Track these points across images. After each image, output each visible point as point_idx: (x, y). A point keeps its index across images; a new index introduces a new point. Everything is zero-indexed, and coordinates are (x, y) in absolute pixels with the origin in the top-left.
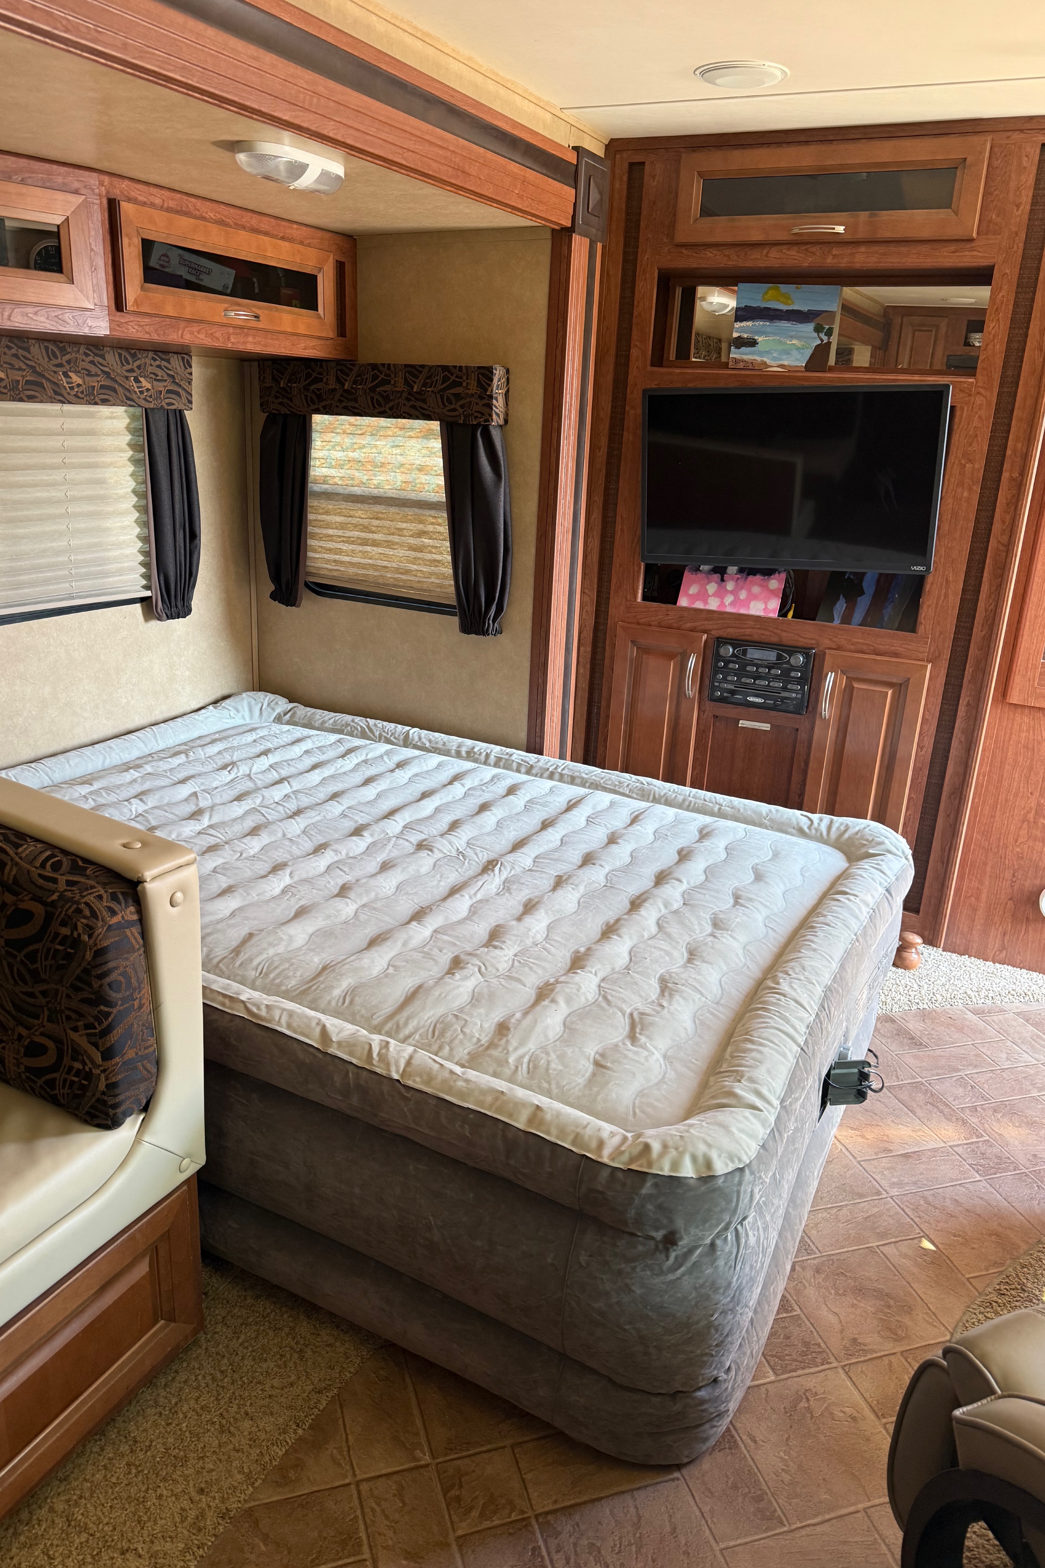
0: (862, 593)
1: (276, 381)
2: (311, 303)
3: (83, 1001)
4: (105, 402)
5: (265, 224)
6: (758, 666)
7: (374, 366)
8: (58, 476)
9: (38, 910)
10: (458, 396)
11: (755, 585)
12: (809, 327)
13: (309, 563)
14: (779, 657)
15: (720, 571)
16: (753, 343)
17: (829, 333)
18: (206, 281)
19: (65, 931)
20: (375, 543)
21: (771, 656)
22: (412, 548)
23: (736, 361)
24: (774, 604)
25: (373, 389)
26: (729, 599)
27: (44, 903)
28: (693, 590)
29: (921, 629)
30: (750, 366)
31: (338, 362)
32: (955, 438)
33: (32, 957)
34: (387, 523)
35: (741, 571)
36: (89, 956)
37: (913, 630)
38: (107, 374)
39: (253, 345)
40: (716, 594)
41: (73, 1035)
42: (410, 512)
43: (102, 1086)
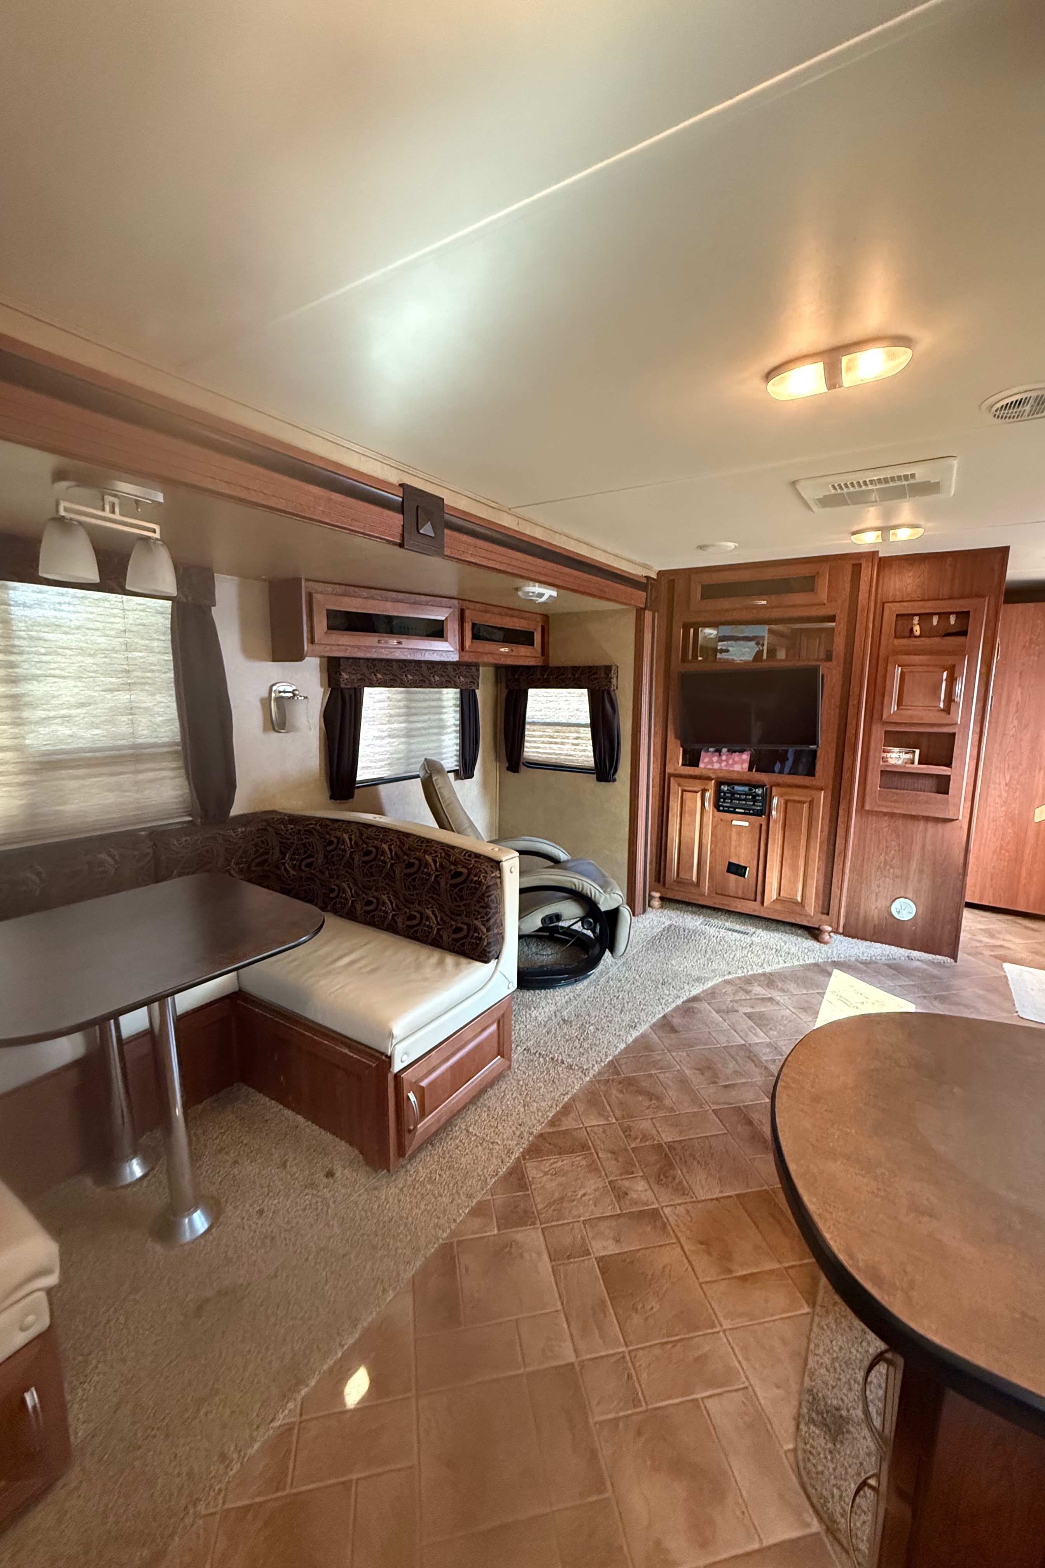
0: (788, 759)
1: (513, 675)
2: (531, 643)
3: (481, 907)
4: (446, 687)
5: (516, 613)
6: (740, 794)
7: (558, 668)
8: (426, 717)
9: (465, 871)
10: (596, 679)
11: (736, 757)
12: (753, 643)
13: (525, 754)
14: (750, 790)
15: (719, 751)
16: (727, 651)
17: (763, 645)
18: (494, 637)
19: (476, 878)
20: (556, 743)
21: (746, 789)
22: (573, 744)
23: (720, 659)
24: (746, 766)
25: (557, 677)
26: (724, 764)
27: (467, 868)
28: (706, 760)
29: (817, 774)
30: (726, 661)
31: (542, 667)
32: (825, 687)
33: (461, 890)
34: (561, 734)
35: (729, 751)
36: (484, 888)
37: (813, 775)
38: (448, 676)
39: (510, 662)
40: (717, 762)
41: (476, 922)
42: (572, 729)
43: (485, 943)
